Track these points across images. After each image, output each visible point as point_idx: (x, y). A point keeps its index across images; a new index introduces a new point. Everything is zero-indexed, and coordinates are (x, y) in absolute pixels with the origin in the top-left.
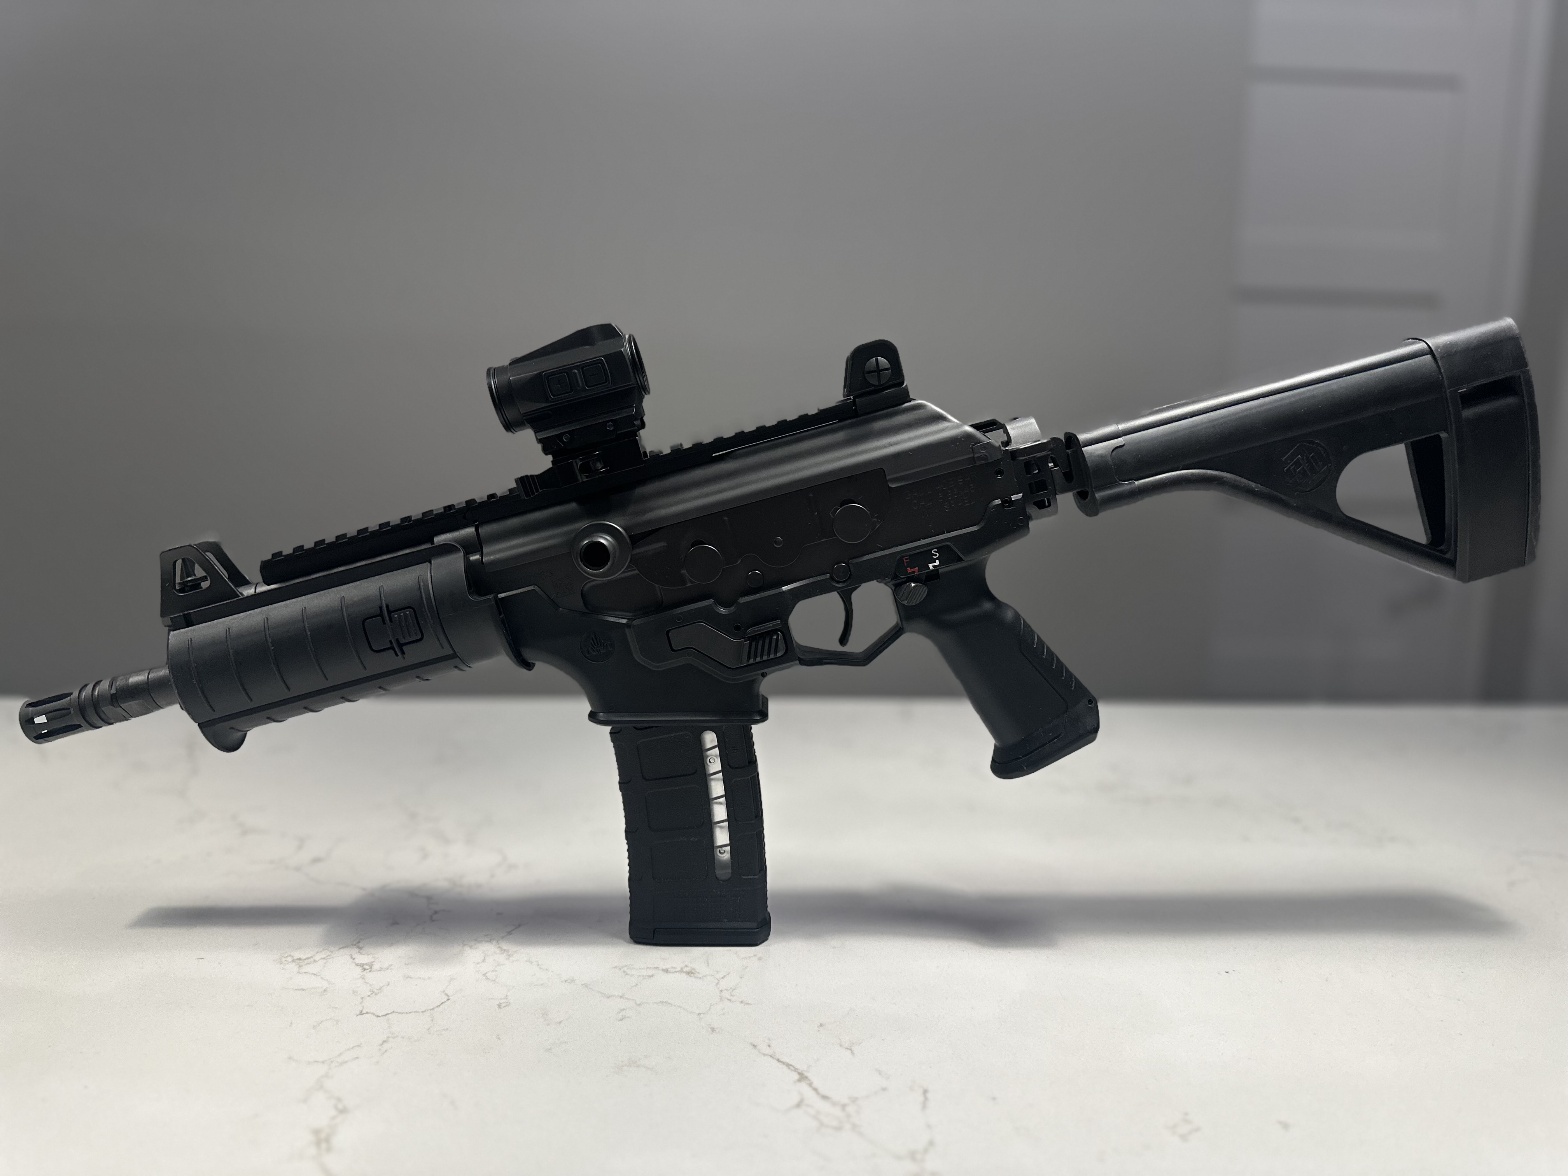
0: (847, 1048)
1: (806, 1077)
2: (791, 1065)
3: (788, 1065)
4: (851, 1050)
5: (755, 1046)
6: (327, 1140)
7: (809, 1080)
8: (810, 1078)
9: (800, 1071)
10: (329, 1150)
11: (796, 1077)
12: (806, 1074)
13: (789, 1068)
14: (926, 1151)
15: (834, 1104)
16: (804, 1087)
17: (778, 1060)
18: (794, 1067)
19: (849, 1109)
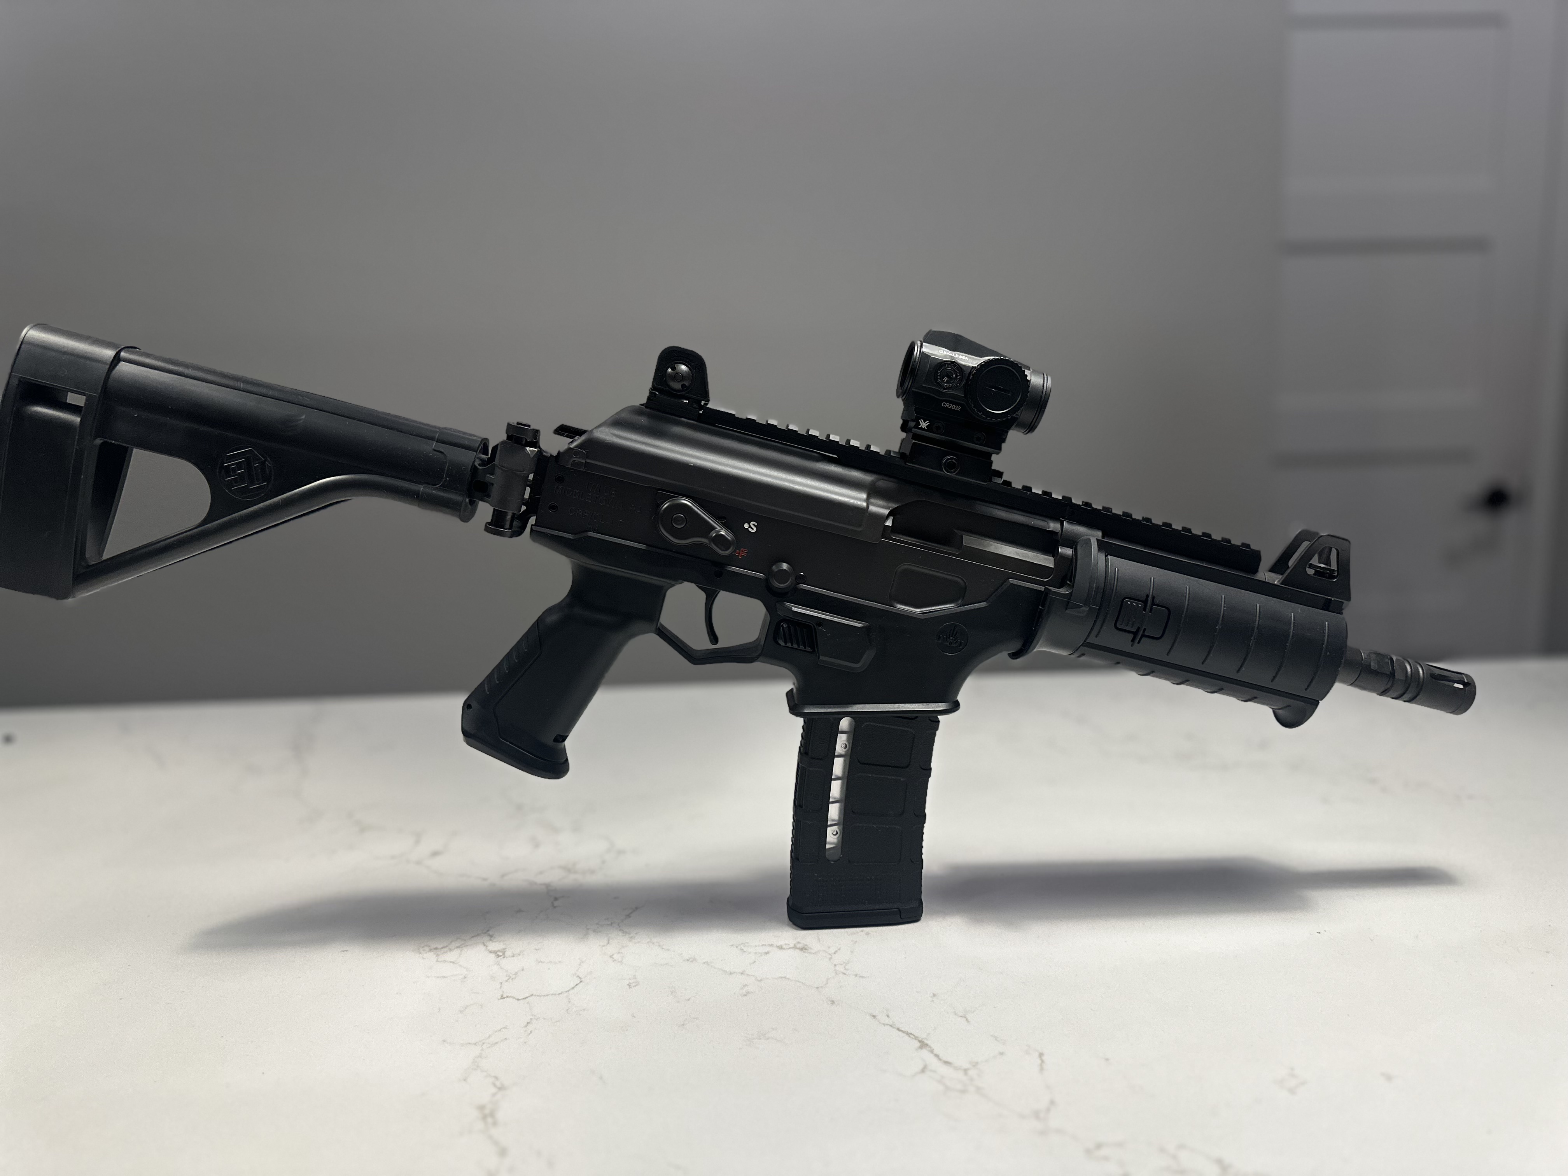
0: (961, 1017)
1: (927, 1045)
2: (911, 1034)
3: (908, 1034)
4: (965, 1018)
5: (874, 1016)
6: (492, 1114)
7: (930, 1047)
8: (930, 1045)
9: (920, 1039)
10: (495, 1124)
11: (918, 1044)
12: (926, 1042)
13: (909, 1036)
14: (1048, 1110)
15: (957, 1069)
16: (925, 1053)
17: (898, 1029)
18: (914, 1036)
19: (971, 1072)
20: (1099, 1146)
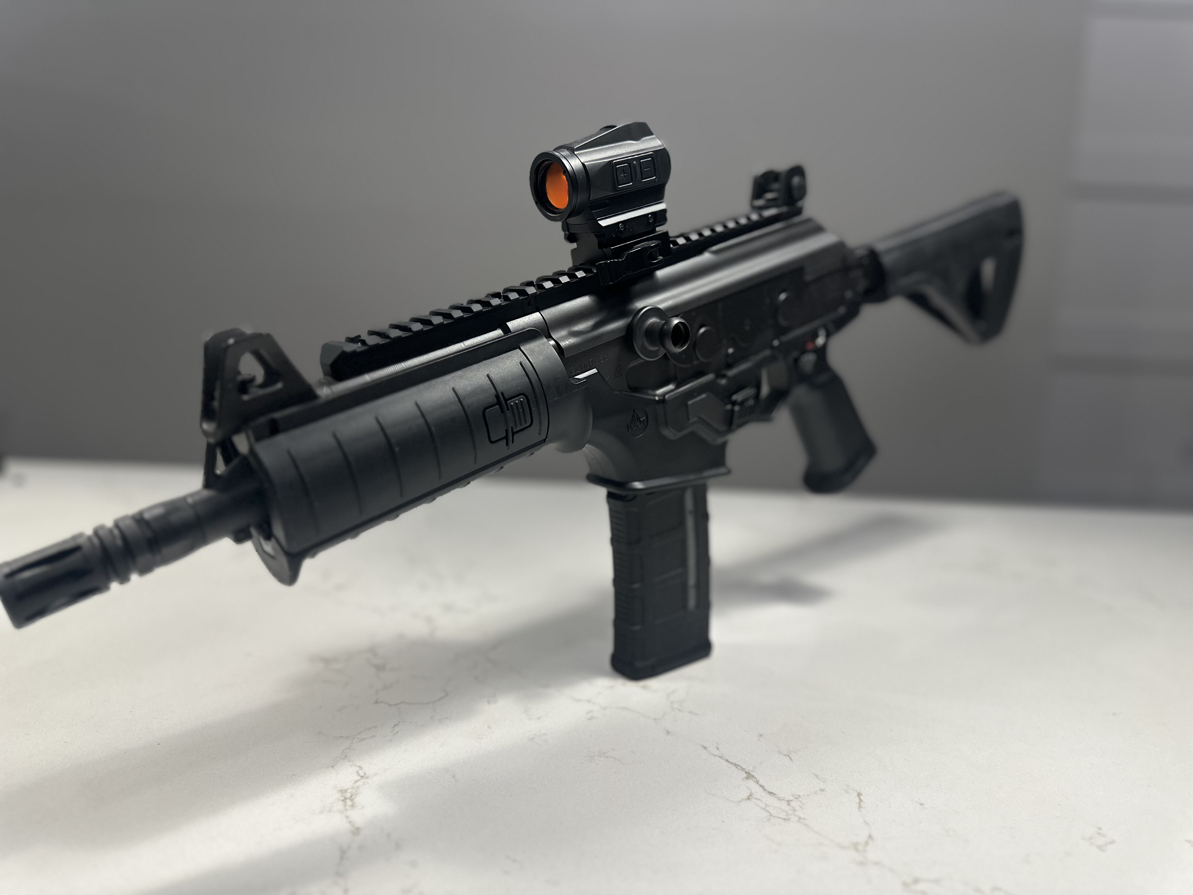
0: (786, 755)
1: (753, 776)
2: (739, 766)
3: (736, 765)
4: (789, 756)
5: (705, 748)
6: (351, 799)
7: (755, 778)
8: (756, 776)
9: (747, 771)
10: (353, 806)
11: (745, 775)
12: (752, 773)
13: (737, 767)
14: (867, 843)
15: (779, 799)
16: (751, 783)
17: (727, 760)
18: (741, 767)
19: (792, 804)
20: (916, 881)
